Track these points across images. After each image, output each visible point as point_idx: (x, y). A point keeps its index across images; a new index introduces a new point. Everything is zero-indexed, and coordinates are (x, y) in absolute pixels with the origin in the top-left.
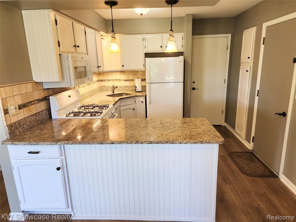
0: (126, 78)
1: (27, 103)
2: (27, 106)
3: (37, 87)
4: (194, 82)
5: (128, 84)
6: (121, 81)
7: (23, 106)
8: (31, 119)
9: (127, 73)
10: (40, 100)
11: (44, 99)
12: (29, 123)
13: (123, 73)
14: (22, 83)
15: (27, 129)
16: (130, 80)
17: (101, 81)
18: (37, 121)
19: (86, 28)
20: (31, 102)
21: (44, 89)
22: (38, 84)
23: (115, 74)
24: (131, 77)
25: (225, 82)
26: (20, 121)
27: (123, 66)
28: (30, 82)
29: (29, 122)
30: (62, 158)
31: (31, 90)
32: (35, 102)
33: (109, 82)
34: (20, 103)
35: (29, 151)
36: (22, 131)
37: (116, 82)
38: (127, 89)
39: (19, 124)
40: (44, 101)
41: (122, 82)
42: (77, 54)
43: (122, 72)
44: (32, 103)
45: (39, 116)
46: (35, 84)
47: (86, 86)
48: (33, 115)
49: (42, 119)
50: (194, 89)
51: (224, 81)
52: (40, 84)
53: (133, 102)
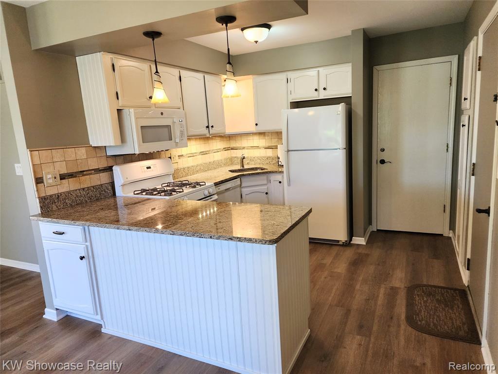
0: (267, 145)
1: (76, 173)
2: (76, 177)
3: (95, 153)
4: (383, 150)
5: (270, 153)
6: (260, 148)
7: (69, 176)
8: (80, 193)
9: (268, 136)
10: (98, 171)
11: (108, 169)
12: (75, 198)
13: (262, 136)
14: (68, 147)
15: (71, 205)
16: (273, 147)
17: (232, 149)
18: (89, 197)
19: (181, 71)
20: (84, 171)
21: (108, 157)
22: (97, 150)
23: (251, 138)
24: (274, 142)
25: (447, 150)
26: (59, 195)
27: (257, 125)
28: (83, 146)
29: (75, 196)
30: (87, 244)
31: (85, 157)
32: (89, 172)
33: (243, 150)
34: (64, 171)
35: (55, 231)
36: (62, 206)
37: (253, 150)
38: (268, 161)
39: (58, 198)
40: (107, 172)
41: (260, 150)
42: (157, 109)
43: (262, 134)
44: (85, 173)
45: (95, 190)
46: (92, 149)
47: (198, 157)
48: (83, 189)
49: (99, 195)
50: (383, 162)
51: (446, 148)
52: (101, 149)
53: (265, 182)
